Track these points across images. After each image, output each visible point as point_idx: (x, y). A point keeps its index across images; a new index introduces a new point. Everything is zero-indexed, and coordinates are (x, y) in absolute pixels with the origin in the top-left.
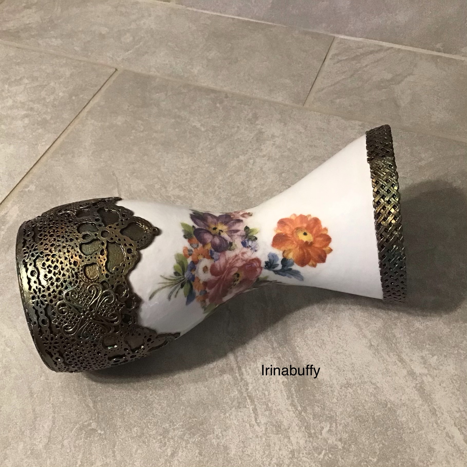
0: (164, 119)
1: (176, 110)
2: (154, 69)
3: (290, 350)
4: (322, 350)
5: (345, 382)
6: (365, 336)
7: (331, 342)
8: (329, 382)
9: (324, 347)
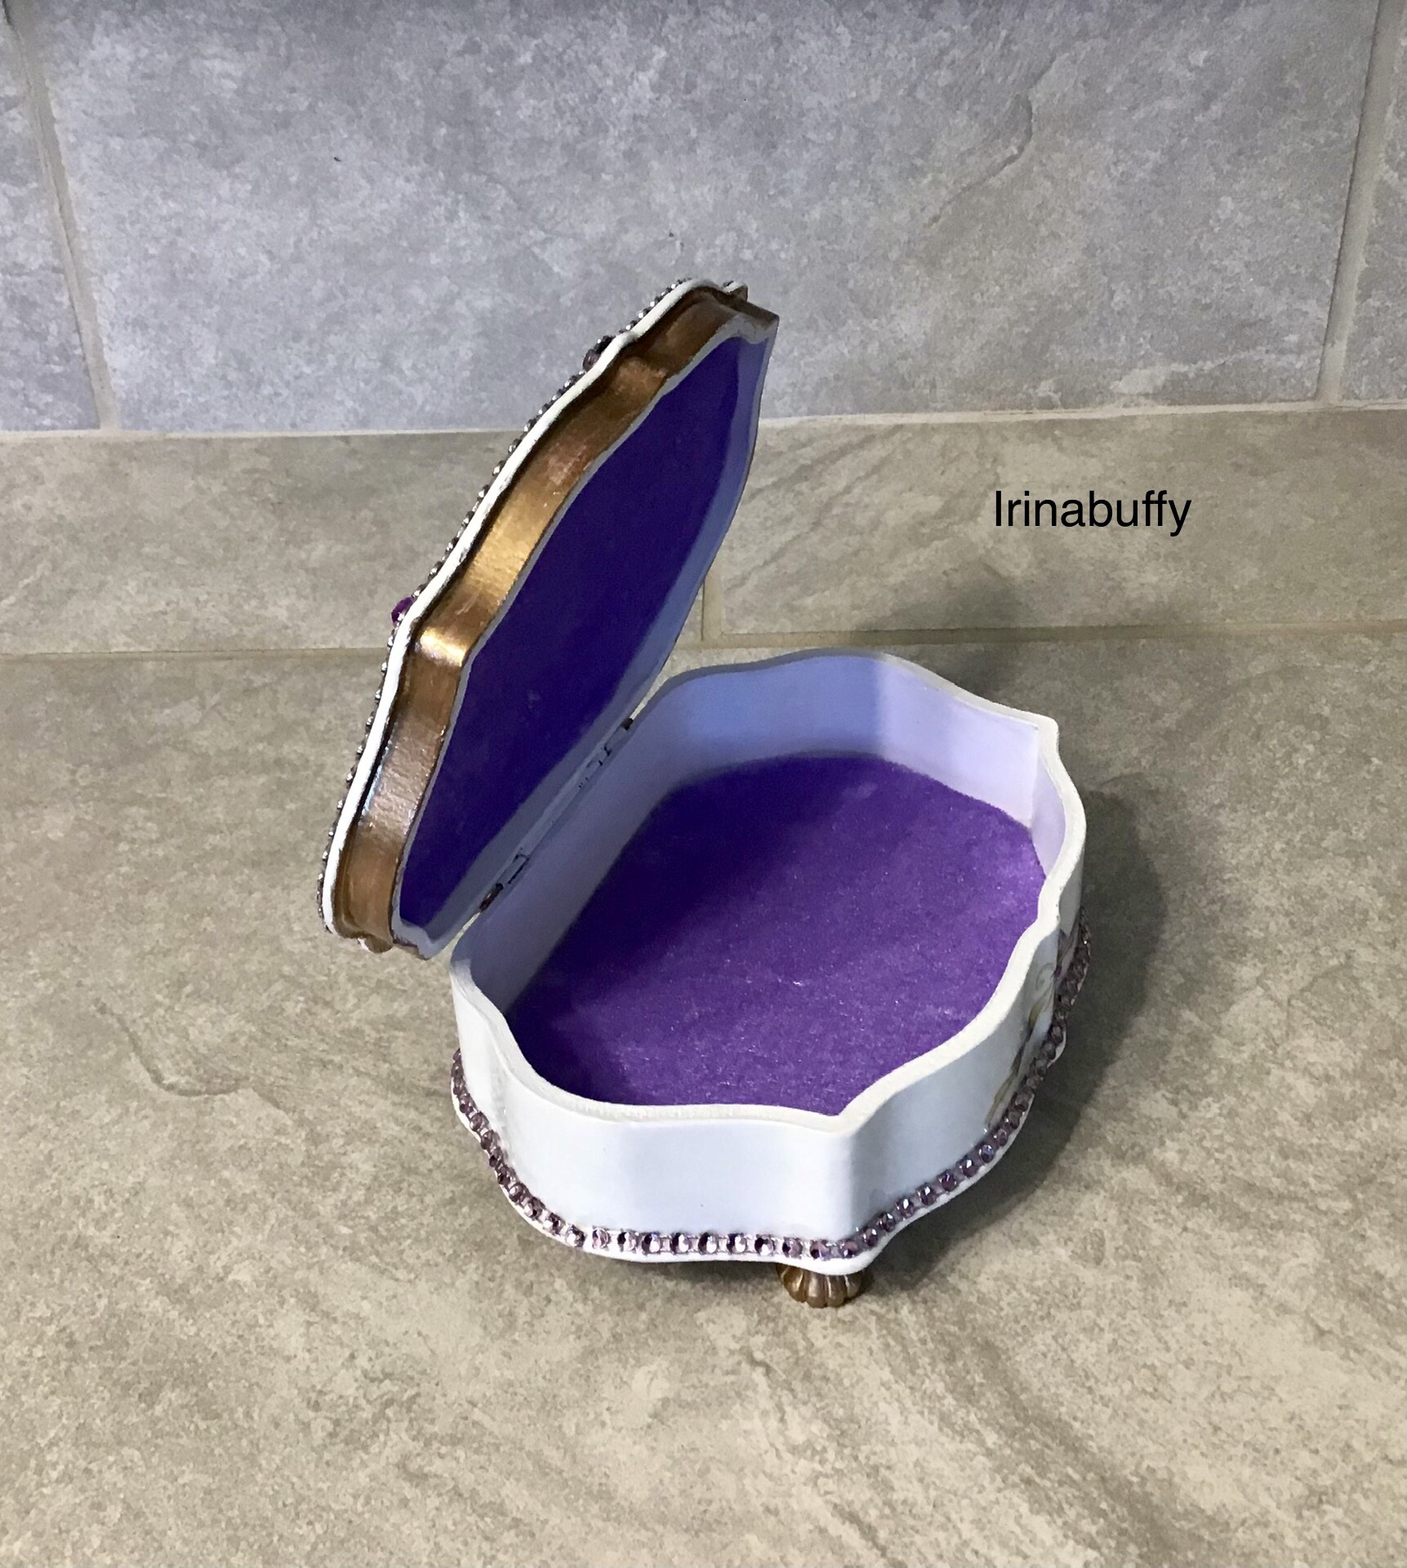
0: (225, 783)
1: (260, 747)
2: (122, 639)
3: (1053, 1438)
4: (1165, 1403)
5: (1300, 1489)
6: (1283, 1309)
7: (1180, 1367)
8: (1245, 1509)
9: (1167, 1392)
